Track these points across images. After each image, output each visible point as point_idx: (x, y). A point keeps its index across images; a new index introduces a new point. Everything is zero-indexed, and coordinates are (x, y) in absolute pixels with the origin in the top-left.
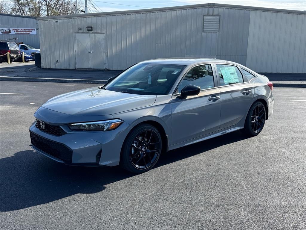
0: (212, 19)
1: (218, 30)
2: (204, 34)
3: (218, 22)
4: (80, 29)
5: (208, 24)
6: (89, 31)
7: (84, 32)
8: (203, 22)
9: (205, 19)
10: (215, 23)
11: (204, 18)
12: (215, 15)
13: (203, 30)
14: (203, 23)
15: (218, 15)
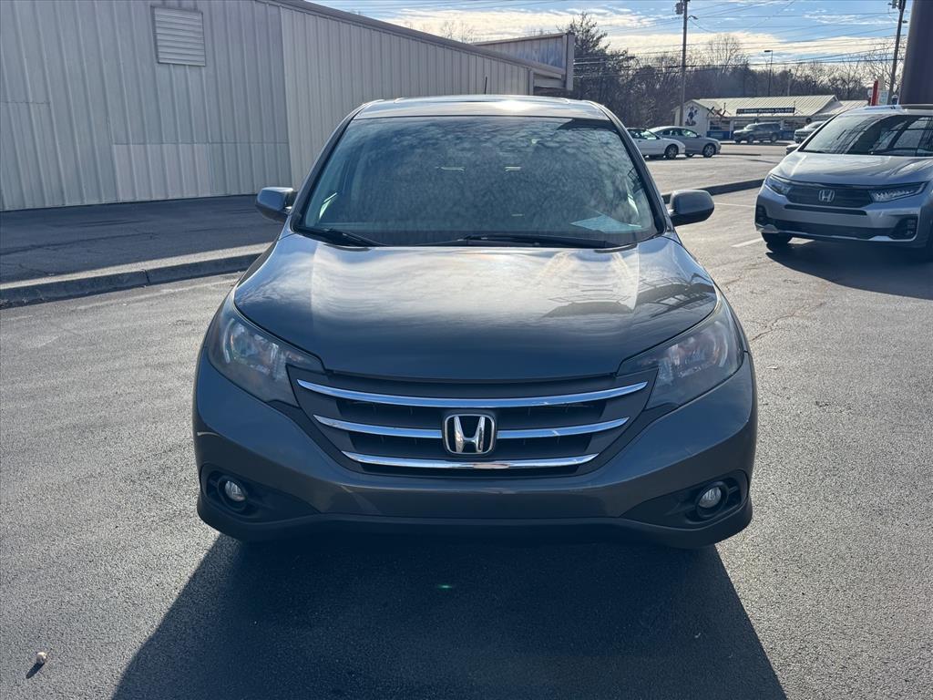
0: (182, 22)
1: (203, 59)
2: (159, 69)
3: (199, 33)
5: (169, 38)
8: (154, 28)
9: (157, 19)
10: (192, 35)
11: (153, 15)
12: (185, 10)
13: (157, 56)
14: (155, 34)
15: (195, 10)
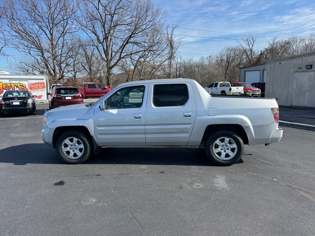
4: (300, 68)
6: (309, 69)
7: (304, 70)
